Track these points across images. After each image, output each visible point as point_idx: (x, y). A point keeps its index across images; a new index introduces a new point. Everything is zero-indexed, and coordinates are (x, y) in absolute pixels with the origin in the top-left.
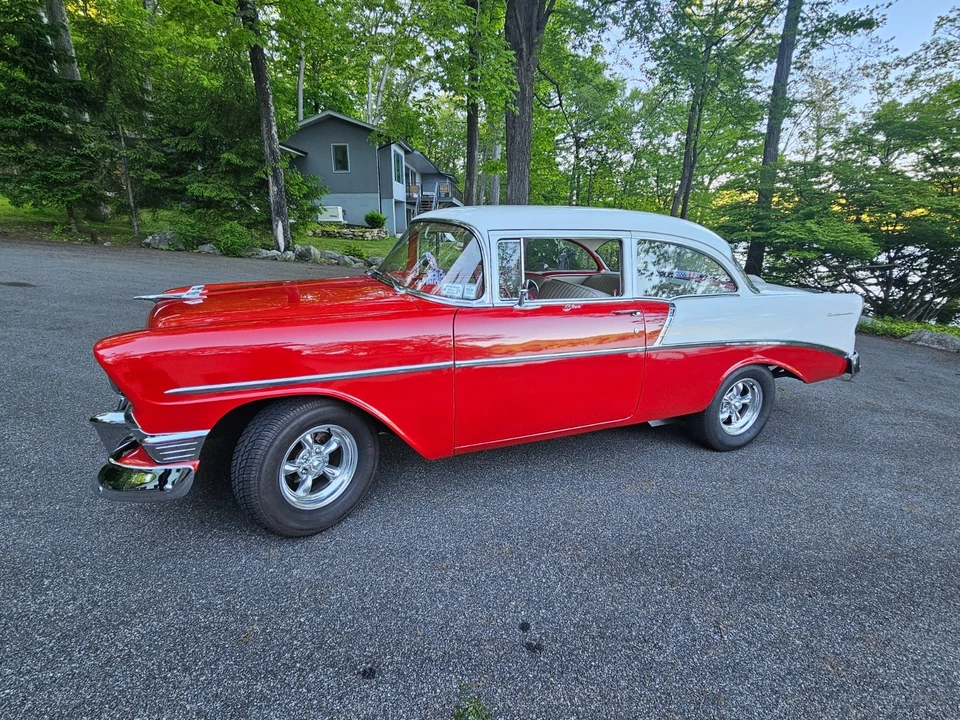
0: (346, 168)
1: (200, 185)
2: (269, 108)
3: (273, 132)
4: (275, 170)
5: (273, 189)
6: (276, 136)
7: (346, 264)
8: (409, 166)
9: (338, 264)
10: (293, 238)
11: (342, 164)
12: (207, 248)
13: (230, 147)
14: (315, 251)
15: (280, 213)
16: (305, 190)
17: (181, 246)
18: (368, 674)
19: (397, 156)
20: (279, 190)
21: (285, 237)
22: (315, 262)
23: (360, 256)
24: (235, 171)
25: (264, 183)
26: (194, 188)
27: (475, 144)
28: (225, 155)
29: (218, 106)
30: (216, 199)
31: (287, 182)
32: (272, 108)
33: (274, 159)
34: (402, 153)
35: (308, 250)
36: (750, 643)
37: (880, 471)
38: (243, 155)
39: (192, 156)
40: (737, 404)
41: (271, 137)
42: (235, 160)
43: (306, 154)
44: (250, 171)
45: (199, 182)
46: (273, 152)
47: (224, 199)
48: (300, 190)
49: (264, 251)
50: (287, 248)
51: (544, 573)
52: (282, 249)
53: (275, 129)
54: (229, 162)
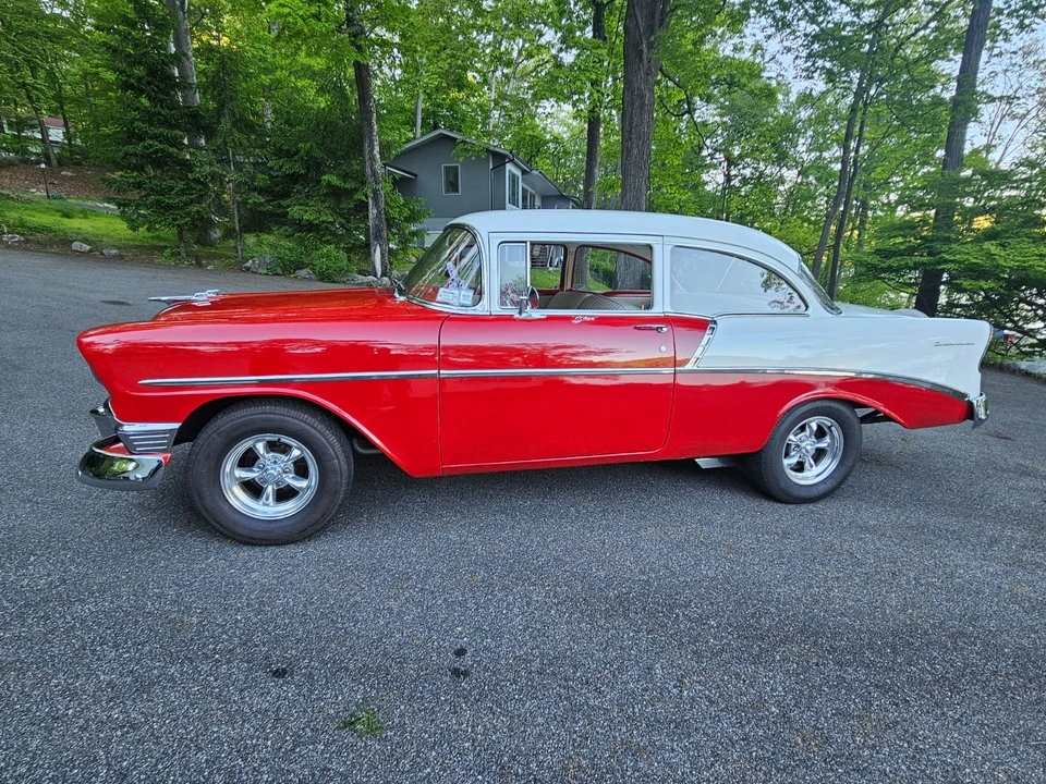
0: (457, 191)
1: (301, 207)
2: (372, 127)
3: (375, 152)
4: (375, 192)
5: (372, 212)
6: (378, 156)
8: (525, 186)
10: (391, 263)
11: (452, 186)
12: (303, 273)
13: (331, 170)
15: (378, 237)
16: (406, 212)
17: (279, 271)
18: (279, 674)
19: (514, 178)
20: (379, 213)
21: (382, 263)
24: (336, 193)
25: (363, 206)
26: (295, 212)
28: (325, 177)
29: (323, 127)
30: (316, 222)
31: (387, 204)
32: (375, 127)
33: (375, 180)
34: (518, 173)
36: (712, 702)
37: (993, 541)
38: (345, 177)
39: (294, 178)
40: (809, 448)
41: (373, 158)
42: (335, 181)
43: (416, 176)
44: (350, 193)
45: (301, 205)
46: (374, 173)
47: (324, 222)
48: (400, 212)
49: (360, 277)
50: (384, 274)
51: (509, 604)
52: (379, 274)
53: (377, 149)
54: (329, 183)
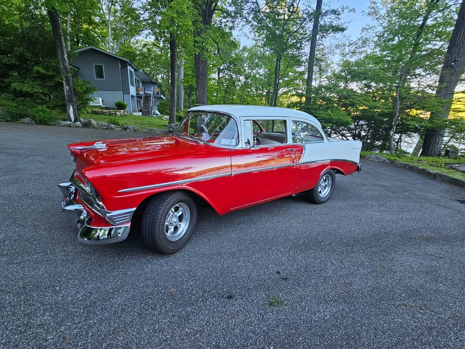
0: (103, 78)
1: (20, 84)
2: (62, 43)
3: (65, 57)
4: (67, 77)
5: (66, 88)
6: (67, 59)
7: (112, 128)
8: (137, 78)
9: (107, 129)
10: (79, 115)
11: (100, 75)
12: (27, 120)
13: (37, 63)
14: (94, 122)
15: (71, 101)
16: (84, 89)
17: (9, 119)
19: (131, 72)
20: (70, 89)
21: (74, 114)
22: (94, 127)
23: (118, 124)
24: (42, 77)
25: (61, 84)
26: (16, 85)
27: (175, 69)
28: (36, 68)
30: (31, 92)
31: (74, 84)
32: (64, 43)
33: (66, 72)
34: (133, 71)
35: (90, 122)
38: (47, 68)
39: (12, 67)
40: (324, 185)
41: (64, 59)
42: (42, 70)
43: (78, 68)
44: (51, 78)
45: (18, 82)
46: (65, 68)
47: (36, 92)
48: (82, 88)
49: (63, 122)
50: (76, 120)
52: (73, 120)
53: (66, 55)
54: (38, 72)
